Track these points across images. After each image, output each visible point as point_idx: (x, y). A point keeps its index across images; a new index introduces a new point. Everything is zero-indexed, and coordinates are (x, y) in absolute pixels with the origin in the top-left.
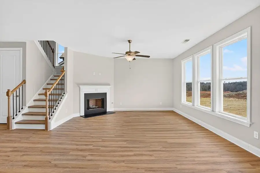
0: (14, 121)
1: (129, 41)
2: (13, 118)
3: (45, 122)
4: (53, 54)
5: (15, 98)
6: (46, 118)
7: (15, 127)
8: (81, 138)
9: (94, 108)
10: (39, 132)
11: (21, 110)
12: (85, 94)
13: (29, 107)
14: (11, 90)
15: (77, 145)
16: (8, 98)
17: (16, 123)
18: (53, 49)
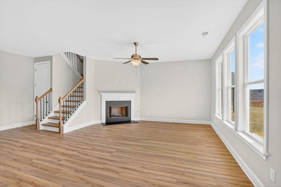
0: (41, 123)
1: (135, 44)
2: (41, 121)
3: (59, 126)
4: (82, 64)
5: (45, 103)
6: (60, 122)
7: (41, 128)
8: (77, 144)
9: (117, 116)
10: (53, 134)
11: (48, 114)
12: (107, 102)
13: (55, 112)
14: (39, 97)
15: (67, 149)
16: (37, 104)
17: (42, 125)
18: (82, 59)
